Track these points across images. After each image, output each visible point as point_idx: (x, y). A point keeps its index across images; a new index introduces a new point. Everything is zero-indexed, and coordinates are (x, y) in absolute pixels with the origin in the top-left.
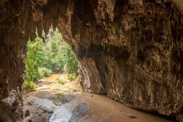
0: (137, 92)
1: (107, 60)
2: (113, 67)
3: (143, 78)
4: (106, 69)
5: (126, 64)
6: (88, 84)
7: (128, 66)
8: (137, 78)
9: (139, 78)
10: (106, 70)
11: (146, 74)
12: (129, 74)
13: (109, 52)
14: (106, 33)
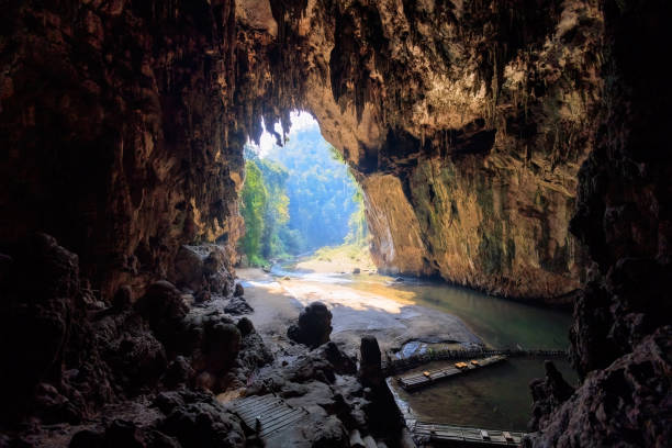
0: (524, 247)
1: (433, 170)
2: (447, 183)
3: (538, 199)
4: (432, 194)
5: (484, 169)
6: (389, 252)
7: (491, 173)
8: (518, 203)
9: (526, 203)
10: (431, 200)
11: (547, 184)
12: (496, 196)
13: (436, 148)
14: (421, 84)
